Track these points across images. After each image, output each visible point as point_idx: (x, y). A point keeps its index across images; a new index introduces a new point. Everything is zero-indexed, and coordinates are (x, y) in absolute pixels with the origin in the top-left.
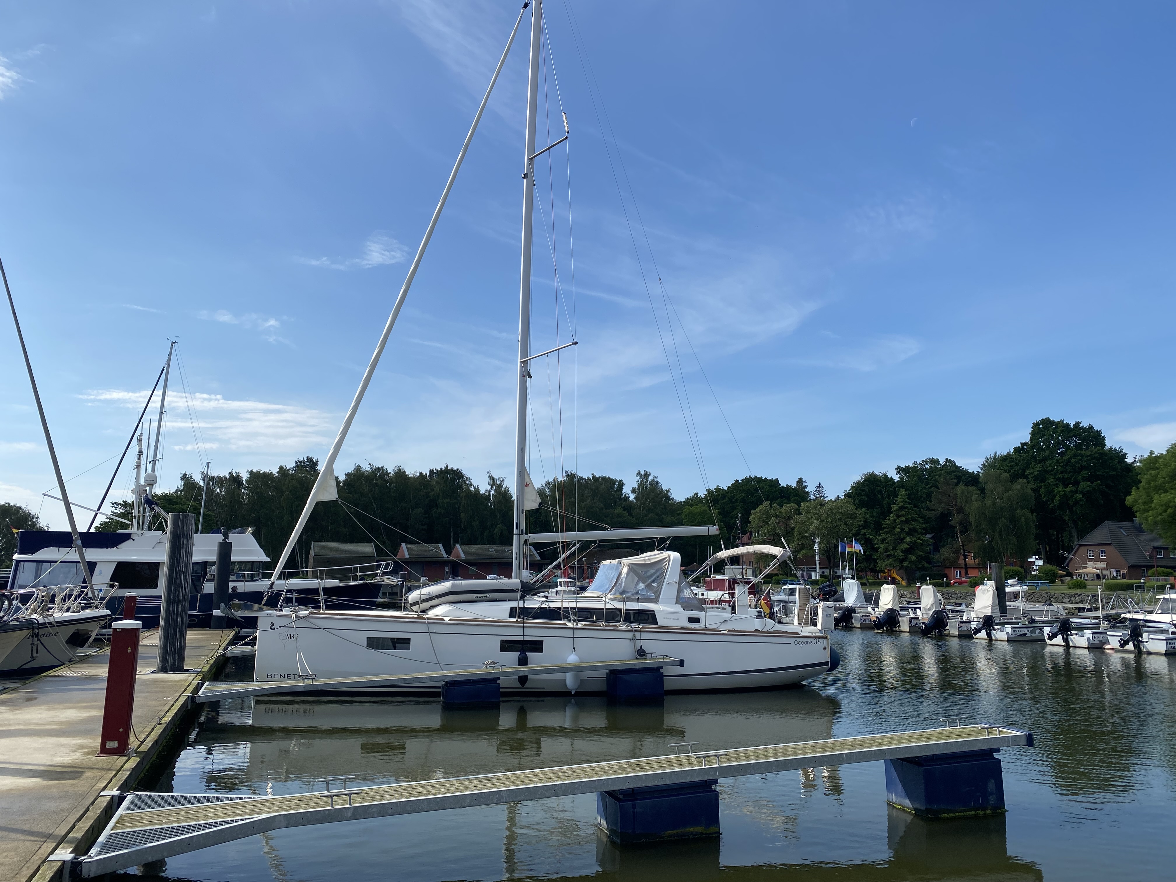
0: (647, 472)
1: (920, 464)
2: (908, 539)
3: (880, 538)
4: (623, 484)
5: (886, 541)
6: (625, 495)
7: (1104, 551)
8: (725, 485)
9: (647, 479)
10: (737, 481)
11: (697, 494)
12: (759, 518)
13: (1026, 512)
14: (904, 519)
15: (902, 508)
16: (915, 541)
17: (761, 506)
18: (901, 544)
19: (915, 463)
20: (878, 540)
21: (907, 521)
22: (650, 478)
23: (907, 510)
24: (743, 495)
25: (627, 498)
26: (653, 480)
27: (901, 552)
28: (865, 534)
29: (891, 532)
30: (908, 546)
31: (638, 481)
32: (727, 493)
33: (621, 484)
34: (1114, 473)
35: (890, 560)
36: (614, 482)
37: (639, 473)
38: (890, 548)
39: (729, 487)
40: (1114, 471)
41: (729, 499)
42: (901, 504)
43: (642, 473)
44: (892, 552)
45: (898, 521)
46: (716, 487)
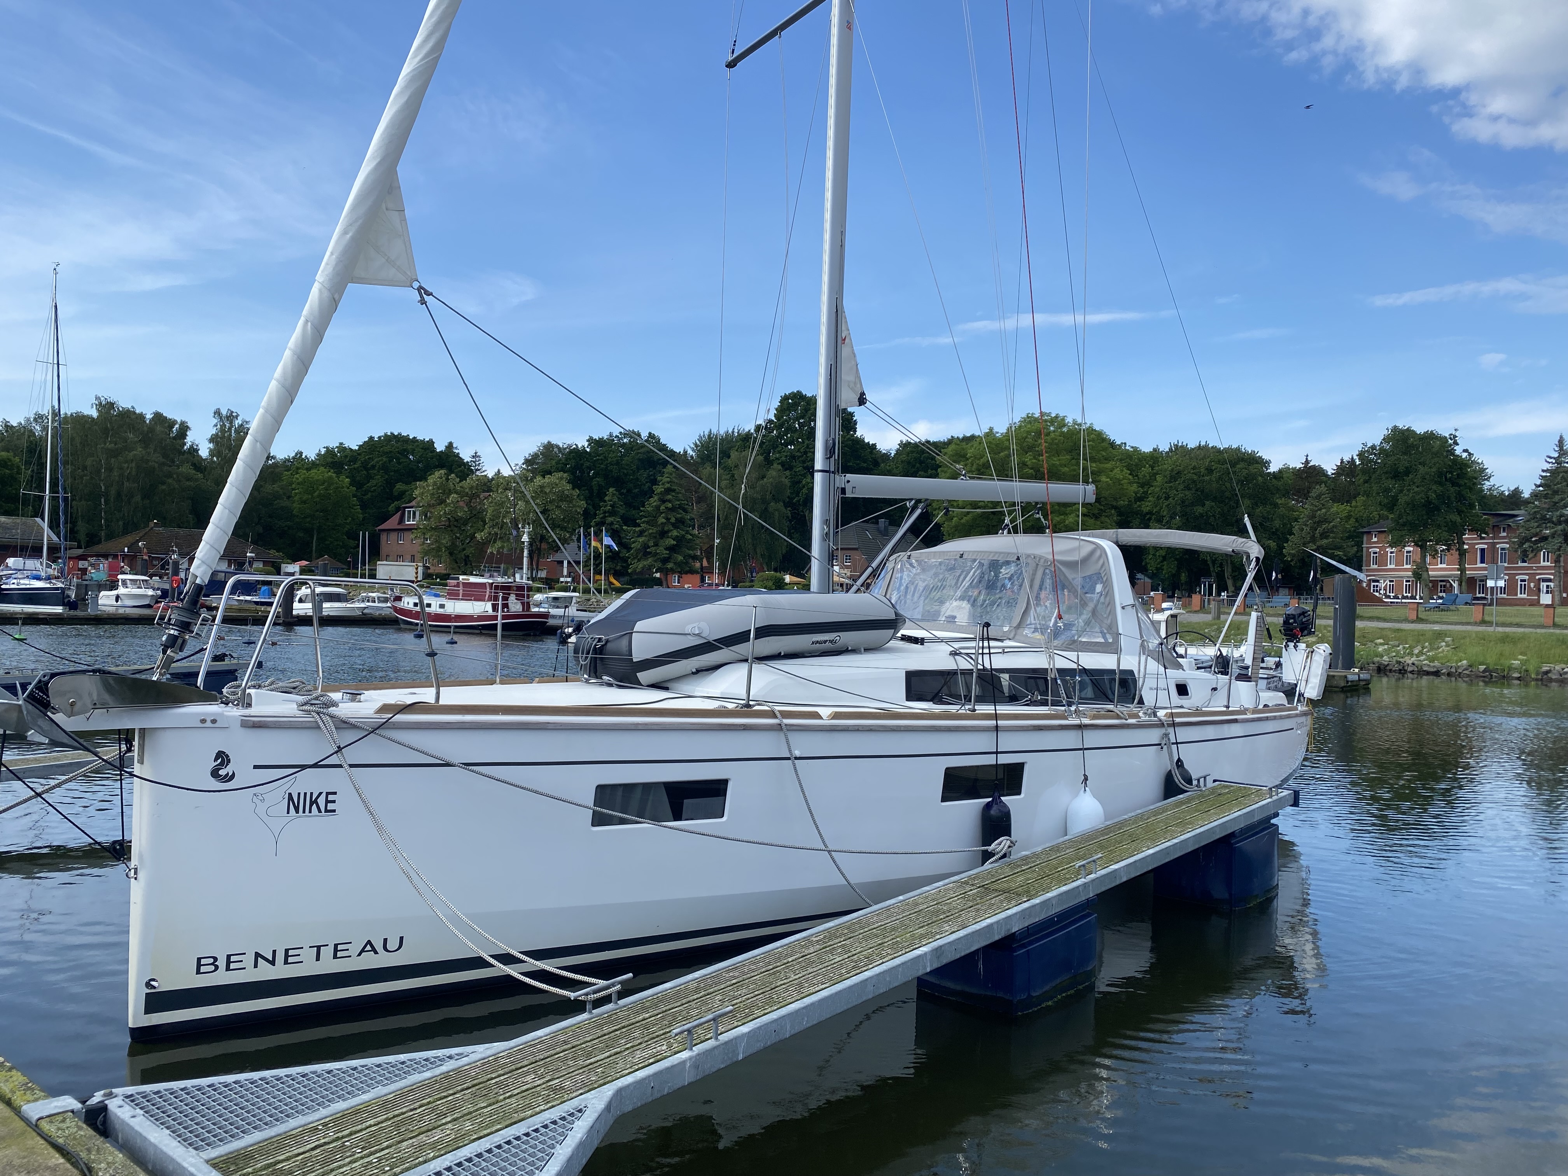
0: (232, 412)
1: (617, 436)
2: (675, 533)
3: (638, 529)
4: (188, 427)
5: (646, 534)
6: (192, 446)
7: (850, 556)
8: (354, 443)
9: (231, 423)
10: (371, 438)
11: (301, 453)
12: (433, 494)
13: (780, 505)
14: (670, 505)
15: (668, 491)
16: (683, 536)
17: (432, 476)
18: (664, 539)
19: (611, 435)
20: (635, 532)
21: (672, 509)
22: (237, 422)
23: (673, 494)
24: (385, 459)
25: (194, 450)
26: (242, 425)
27: (666, 549)
28: (612, 523)
29: (652, 523)
30: (675, 543)
31: (216, 425)
32: (359, 454)
33: (184, 429)
34: (865, 465)
35: (650, 560)
36: (172, 423)
37: (217, 413)
38: (651, 543)
39: (360, 446)
40: (865, 462)
41: (362, 463)
42: (668, 485)
43: (224, 412)
44: (653, 548)
45: (662, 508)
46: (338, 445)
